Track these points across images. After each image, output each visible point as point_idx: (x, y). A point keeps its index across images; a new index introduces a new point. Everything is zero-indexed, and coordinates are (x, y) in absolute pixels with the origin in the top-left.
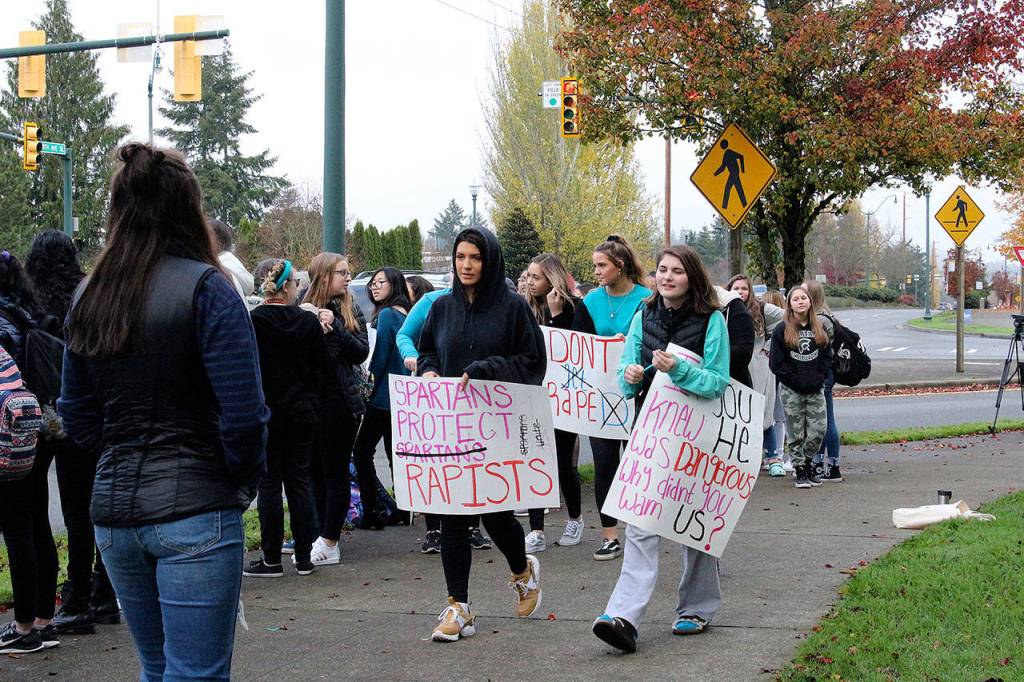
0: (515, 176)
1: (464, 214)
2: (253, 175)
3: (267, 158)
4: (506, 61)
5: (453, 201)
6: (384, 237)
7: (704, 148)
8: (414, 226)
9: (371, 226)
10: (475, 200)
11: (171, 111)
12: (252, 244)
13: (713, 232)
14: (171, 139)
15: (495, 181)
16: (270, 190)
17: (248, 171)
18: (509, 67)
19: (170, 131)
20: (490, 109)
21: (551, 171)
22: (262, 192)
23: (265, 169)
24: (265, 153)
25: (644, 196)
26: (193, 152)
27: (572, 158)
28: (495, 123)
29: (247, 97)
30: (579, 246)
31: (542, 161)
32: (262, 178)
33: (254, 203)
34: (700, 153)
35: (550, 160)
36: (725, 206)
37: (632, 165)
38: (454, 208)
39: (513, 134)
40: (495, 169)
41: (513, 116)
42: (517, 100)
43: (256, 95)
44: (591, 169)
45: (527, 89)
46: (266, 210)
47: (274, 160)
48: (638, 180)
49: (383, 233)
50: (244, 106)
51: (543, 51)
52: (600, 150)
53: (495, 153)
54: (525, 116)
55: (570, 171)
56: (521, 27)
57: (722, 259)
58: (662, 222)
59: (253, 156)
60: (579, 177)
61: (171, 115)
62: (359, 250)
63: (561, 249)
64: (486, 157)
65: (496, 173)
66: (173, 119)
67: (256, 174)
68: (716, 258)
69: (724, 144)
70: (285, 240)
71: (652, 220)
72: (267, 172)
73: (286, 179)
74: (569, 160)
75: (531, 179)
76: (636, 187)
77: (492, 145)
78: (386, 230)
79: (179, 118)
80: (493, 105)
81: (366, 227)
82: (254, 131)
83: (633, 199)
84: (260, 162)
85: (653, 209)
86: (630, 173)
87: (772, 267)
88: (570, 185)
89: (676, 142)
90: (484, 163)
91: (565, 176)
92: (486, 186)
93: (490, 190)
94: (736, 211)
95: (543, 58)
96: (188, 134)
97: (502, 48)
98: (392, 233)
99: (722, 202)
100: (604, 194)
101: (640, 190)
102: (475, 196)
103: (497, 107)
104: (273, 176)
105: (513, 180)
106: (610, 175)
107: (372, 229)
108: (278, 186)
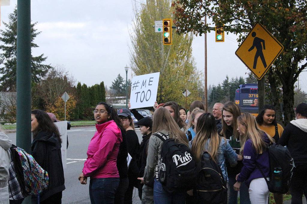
0: (143, 64)
1: (123, 80)
2: (37, 64)
3: (43, 57)
4: (140, 18)
5: (119, 75)
6: (89, 89)
7: (241, 38)
8: (102, 84)
9: (84, 84)
10: (127, 73)
11: (4, 38)
12: (34, 92)
13: (223, 86)
14: (4, 50)
15: (135, 66)
16: (44, 70)
17: (35, 62)
18: (141, 20)
19: (3, 46)
20: (134, 37)
21: (158, 62)
22: (41, 71)
23: (42, 62)
24: (42, 55)
25: (196, 71)
26: (13, 55)
27: (167, 56)
28: (136, 43)
29: (34, 32)
30: (170, 92)
31: (155, 58)
32: (41, 66)
33: (37, 76)
34: (239, 41)
35: (158, 57)
36: (255, 67)
37: (191, 59)
38: (120, 78)
39: (143, 47)
40: (135, 61)
41: (142, 40)
42: (144, 34)
43: (39, 32)
44: (175, 61)
45: (148, 29)
46: (42, 78)
47: (45, 58)
48: (193, 65)
49: (89, 87)
50: (33, 36)
51: (154, 13)
52: (178, 53)
53: (135, 55)
54: (147, 39)
55: (166, 62)
56: (146, 4)
57: (226, 97)
58: (203, 82)
59: (37, 56)
60: (170, 64)
61: (4, 40)
62: (79, 94)
63: (163, 93)
64: (132, 56)
65: (136, 63)
66: (4, 42)
67: (38, 64)
68: (224, 96)
69: (254, 34)
70: (48, 90)
71: (199, 82)
72: (43, 63)
73: (51, 66)
74: (165, 57)
75: (150, 65)
76: (192, 68)
77: (134, 51)
78: (91, 86)
79: (7, 41)
80: (134, 35)
81: (82, 84)
82: (37, 46)
83: (192, 73)
84: (40, 59)
85: (200, 77)
86: (190, 62)
87: (277, 100)
88: (166, 67)
89: (228, 34)
90: (131, 59)
91: (164, 64)
92: (132, 68)
93: (134, 70)
94: (261, 70)
95: (155, 16)
96: (11, 48)
97: (138, 12)
98: (93, 87)
99: (253, 65)
100: (180, 71)
101: (194, 69)
102: (127, 71)
103: (136, 36)
104: (45, 65)
105: (143, 66)
106: (183, 63)
107: (85, 86)
108: (47, 68)
